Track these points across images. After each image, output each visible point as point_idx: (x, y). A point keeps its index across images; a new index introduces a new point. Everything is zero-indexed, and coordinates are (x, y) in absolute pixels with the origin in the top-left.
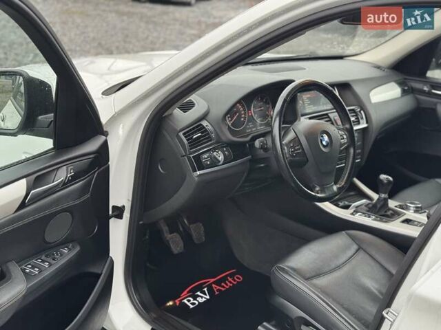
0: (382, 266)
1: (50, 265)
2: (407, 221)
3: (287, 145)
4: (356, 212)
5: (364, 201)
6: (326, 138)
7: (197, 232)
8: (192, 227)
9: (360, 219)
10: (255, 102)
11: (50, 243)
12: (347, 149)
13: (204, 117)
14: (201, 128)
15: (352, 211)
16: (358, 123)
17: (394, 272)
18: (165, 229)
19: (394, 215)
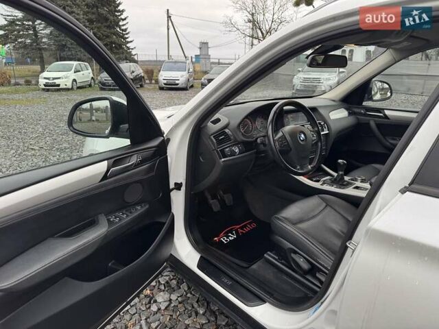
0: (342, 215)
1: (127, 216)
2: (357, 188)
3: (278, 140)
4: (324, 183)
5: (328, 177)
6: (303, 136)
7: (228, 199)
8: (225, 196)
9: (326, 187)
10: (258, 119)
11: (128, 203)
12: (316, 143)
13: (226, 126)
14: (225, 133)
15: (321, 183)
16: (323, 131)
17: (351, 219)
18: (209, 197)
19: (348, 185)
